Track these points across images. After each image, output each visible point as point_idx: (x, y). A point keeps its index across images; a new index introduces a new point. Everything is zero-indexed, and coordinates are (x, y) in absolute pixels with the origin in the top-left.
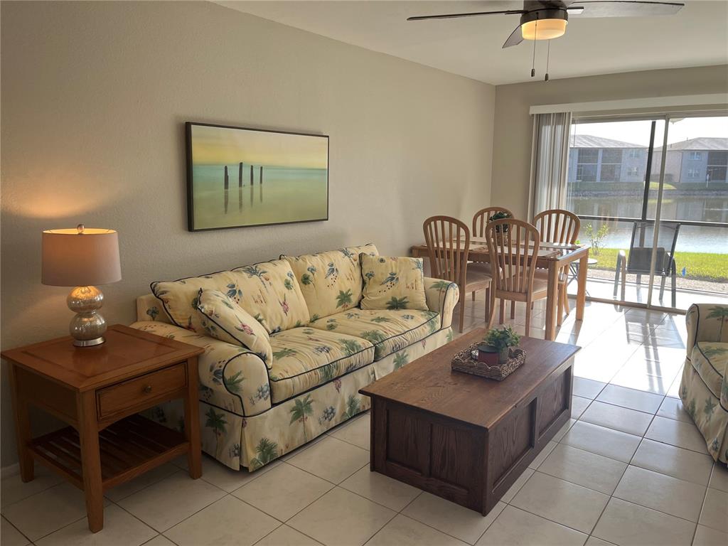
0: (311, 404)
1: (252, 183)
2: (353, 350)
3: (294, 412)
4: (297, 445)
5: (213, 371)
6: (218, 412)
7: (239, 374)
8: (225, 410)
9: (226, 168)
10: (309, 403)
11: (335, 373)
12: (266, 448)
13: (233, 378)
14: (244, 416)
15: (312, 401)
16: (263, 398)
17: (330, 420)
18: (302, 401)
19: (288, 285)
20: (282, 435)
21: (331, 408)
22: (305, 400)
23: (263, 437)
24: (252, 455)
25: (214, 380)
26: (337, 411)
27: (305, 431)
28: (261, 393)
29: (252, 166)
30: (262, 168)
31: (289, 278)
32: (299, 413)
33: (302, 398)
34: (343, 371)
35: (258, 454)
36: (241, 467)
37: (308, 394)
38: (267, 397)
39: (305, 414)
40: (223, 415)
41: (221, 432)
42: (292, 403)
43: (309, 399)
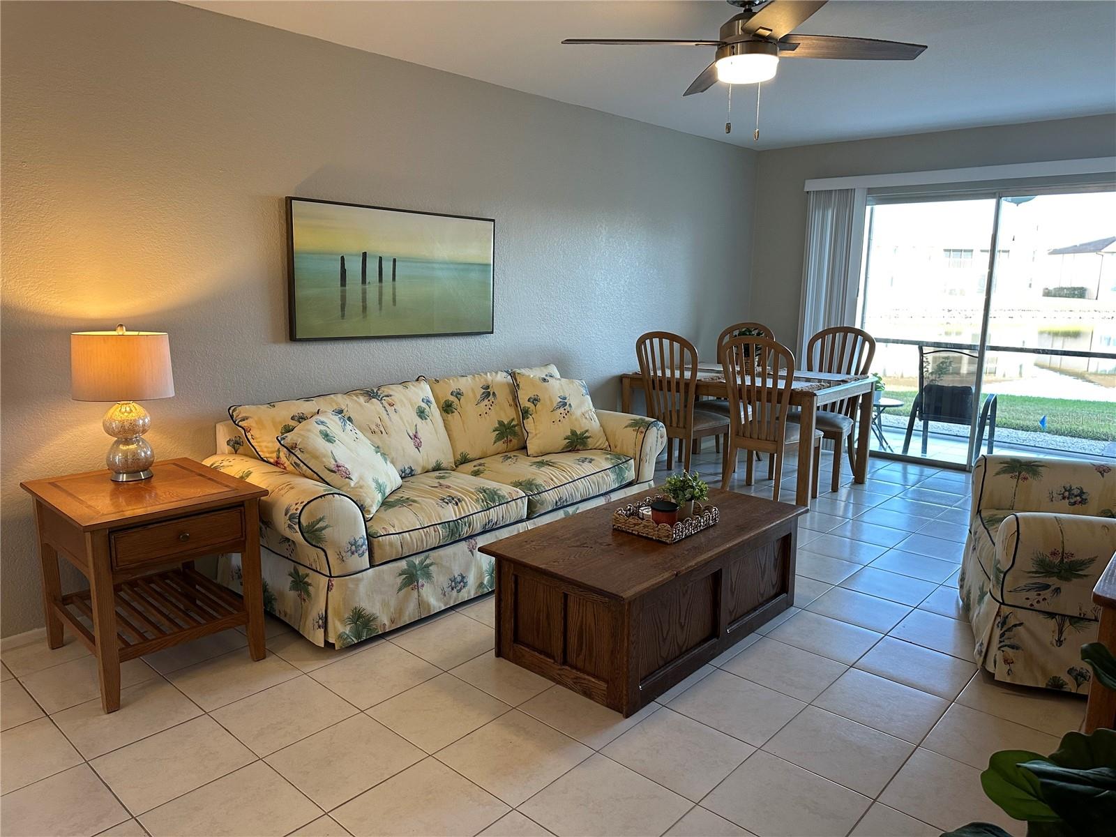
0: (430, 568)
1: (381, 280)
2: (494, 501)
3: (405, 576)
4: (406, 620)
5: (288, 515)
6: (302, 571)
7: (321, 520)
8: (309, 568)
9: (343, 258)
10: (428, 566)
11: (465, 531)
12: (360, 619)
13: (313, 525)
14: (331, 576)
15: (431, 564)
16: (356, 554)
17: (459, 591)
18: (417, 563)
19: (421, 414)
20: (385, 604)
21: (461, 575)
22: (421, 563)
23: (357, 605)
24: (340, 628)
25: (290, 526)
26: (472, 580)
27: (421, 603)
28: (354, 548)
29: (381, 258)
30: (395, 261)
31: (424, 405)
32: (410, 579)
33: (417, 560)
34: (479, 530)
35: (348, 628)
36: (326, 642)
37: (427, 554)
38: (363, 553)
39: (420, 580)
40: (307, 575)
41: (305, 597)
42: (403, 564)
43: (428, 562)
